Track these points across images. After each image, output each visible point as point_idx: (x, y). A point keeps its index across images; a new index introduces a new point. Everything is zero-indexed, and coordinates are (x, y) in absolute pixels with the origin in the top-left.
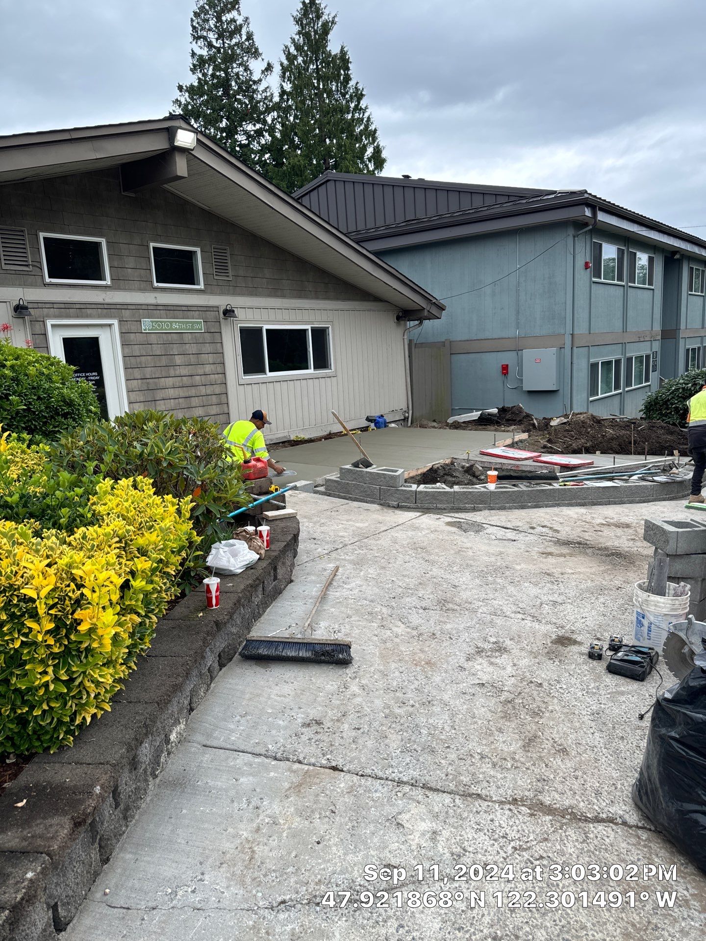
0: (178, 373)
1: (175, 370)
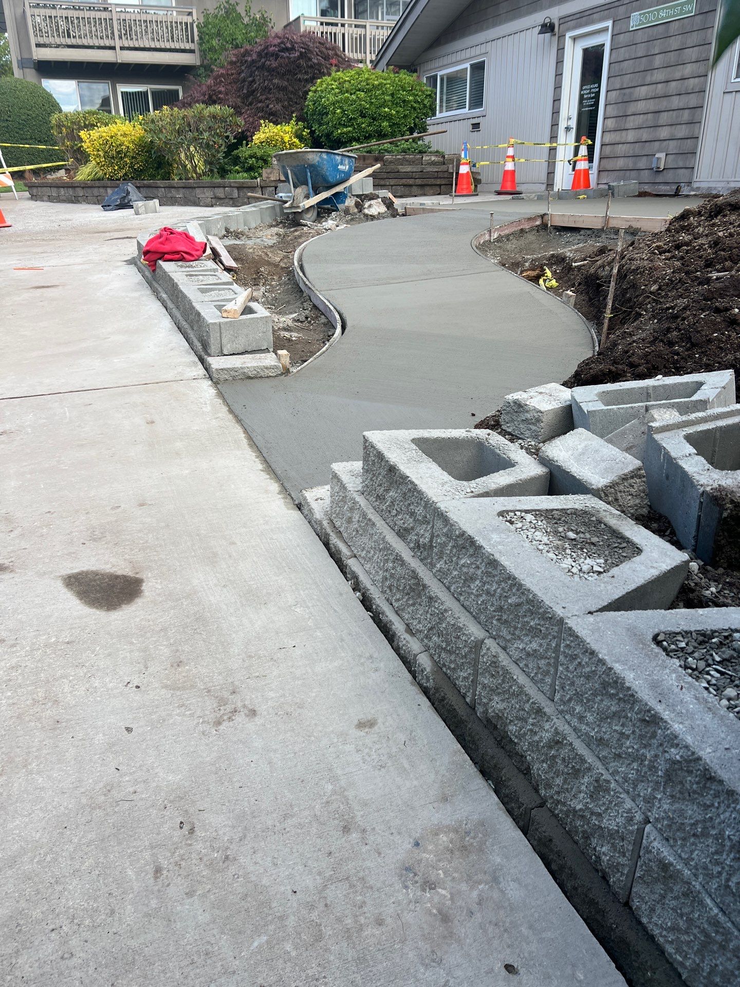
0: (654, 79)
1: (651, 75)
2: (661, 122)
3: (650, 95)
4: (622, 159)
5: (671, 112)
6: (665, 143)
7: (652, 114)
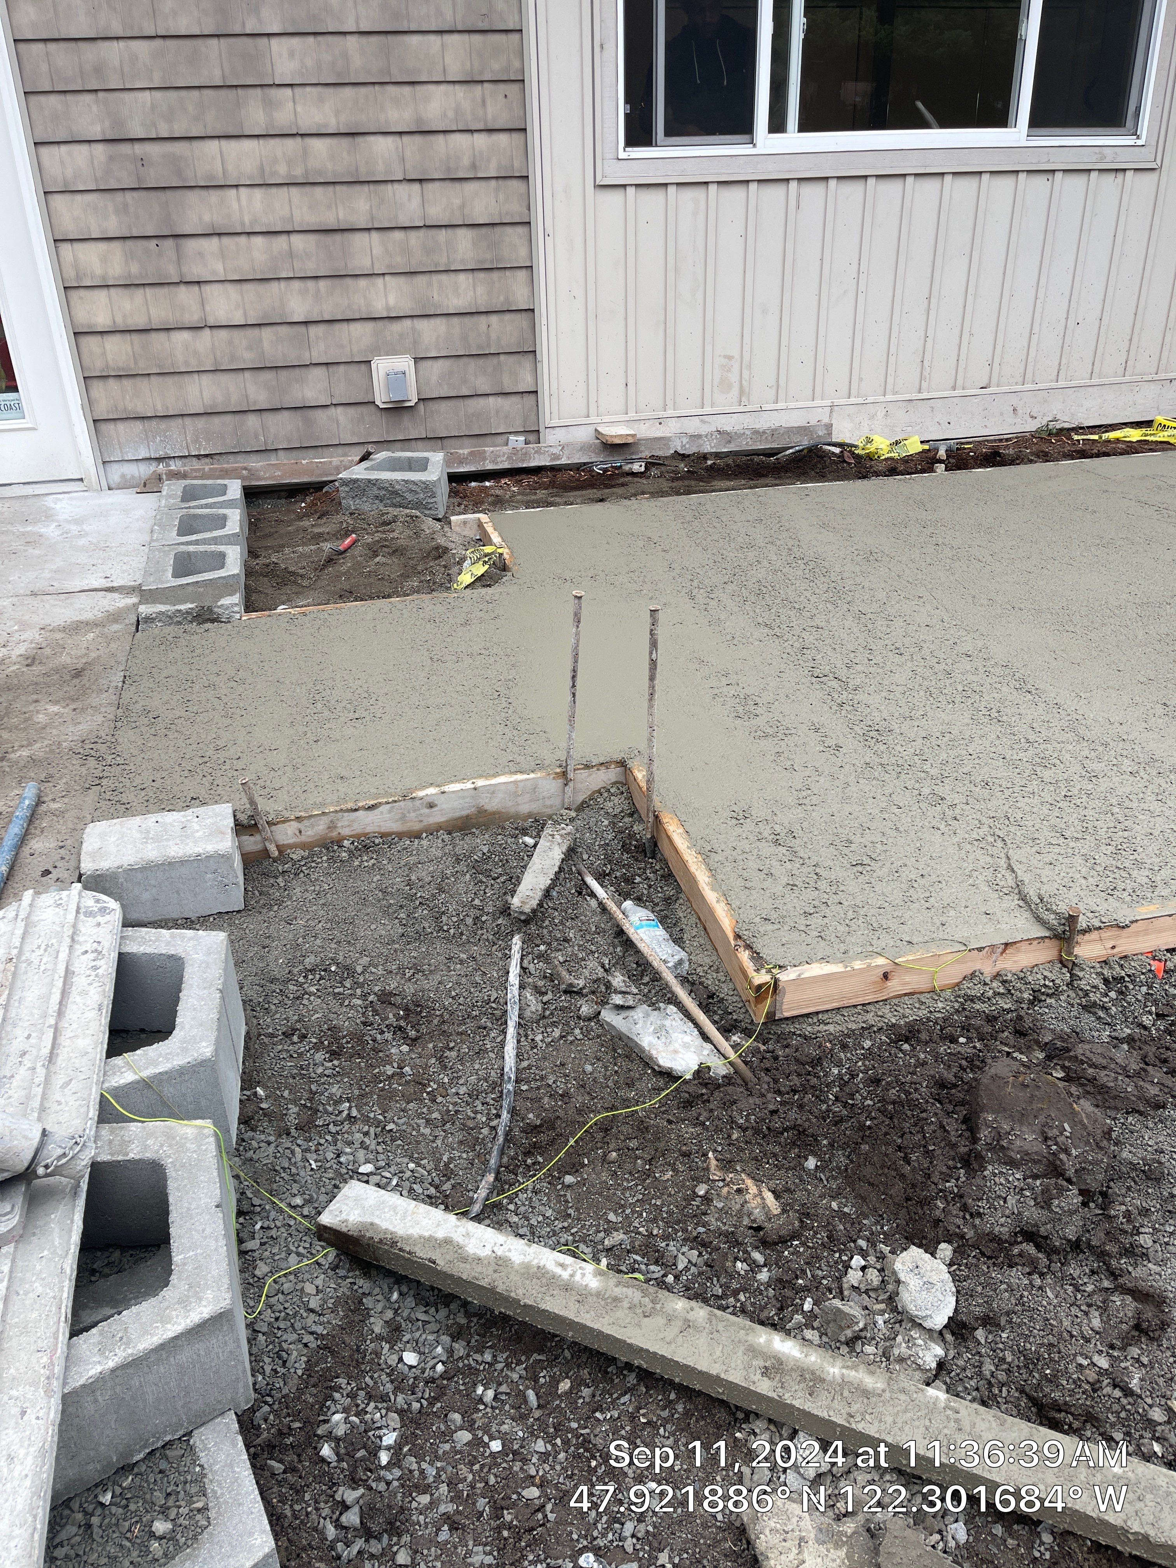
0: (283, 119)
1: (269, 105)
2: (362, 263)
3: (282, 172)
4: (206, 379)
5: (398, 235)
6: (396, 327)
7: (312, 238)
